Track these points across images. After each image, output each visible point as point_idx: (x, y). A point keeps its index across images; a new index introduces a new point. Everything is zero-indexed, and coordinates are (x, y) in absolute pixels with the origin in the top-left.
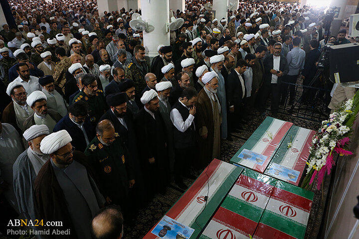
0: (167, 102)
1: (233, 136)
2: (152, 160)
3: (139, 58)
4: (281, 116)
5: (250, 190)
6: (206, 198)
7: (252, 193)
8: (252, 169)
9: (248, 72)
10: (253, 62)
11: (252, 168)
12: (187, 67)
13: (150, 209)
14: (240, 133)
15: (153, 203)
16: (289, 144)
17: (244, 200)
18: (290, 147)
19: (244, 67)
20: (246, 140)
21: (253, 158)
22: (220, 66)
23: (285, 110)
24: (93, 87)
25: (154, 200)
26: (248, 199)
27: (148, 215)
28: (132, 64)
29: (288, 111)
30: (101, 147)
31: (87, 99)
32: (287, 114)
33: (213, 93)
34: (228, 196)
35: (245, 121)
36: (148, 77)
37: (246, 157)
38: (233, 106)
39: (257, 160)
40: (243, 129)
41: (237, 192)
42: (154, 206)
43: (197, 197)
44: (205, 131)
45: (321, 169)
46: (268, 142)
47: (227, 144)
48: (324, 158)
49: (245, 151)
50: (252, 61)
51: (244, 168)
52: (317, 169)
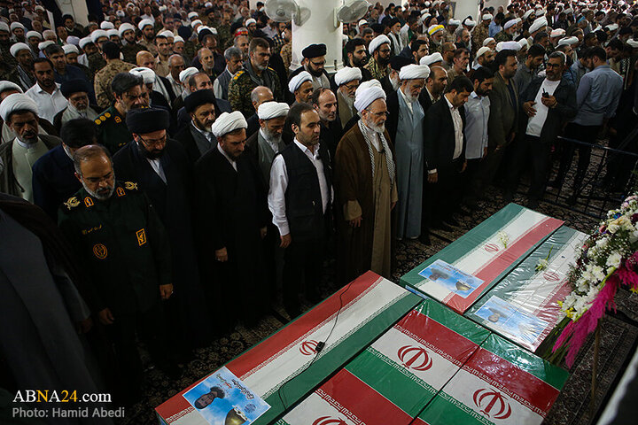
0: (279, 145)
1: (434, 235)
2: (222, 253)
3: (257, 64)
4: (549, 208)
5: (419, 345)
6: (320, 346)
7: (423, 351)
8: (442, 303)
9: (479, 106)
10: (488, 85)
11: (441, 300)
12: (344, 84)
13: (219, 351)
14: (451, 230)
15: (230, 342)
16: (542, 262)
17: (400, 362)
18: (543, 268)
19: (465, 93)
20: (451, 242)
21: (452, 280)
22: (415, 87)
23: (558, 196)
24: (134, 98)
25: (233, 336)
26: (409, 363)
27: (212, 362)
28: (241, 72)
29: (567, 201)
30: (88, 202)
31: (118, 120)
32: (563, 206)
33: (378, 135)
34: (369, 350)
35: (468, 211)
36: (256, 93)
37: (436, 275)
38: (435, 171)
39: (459, 285)
40: (458, 225)
41: (391, 344)
42: (229, 347)
43: (303, 341)
44: (354, 211)
45: (580, 318)
46: (496, 253)
47: (416, 249)
48: (593, 292)
49: (438, 264)
50: (486, 81)
51: (425, 297)
52: (574, 319)
